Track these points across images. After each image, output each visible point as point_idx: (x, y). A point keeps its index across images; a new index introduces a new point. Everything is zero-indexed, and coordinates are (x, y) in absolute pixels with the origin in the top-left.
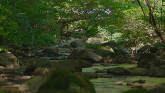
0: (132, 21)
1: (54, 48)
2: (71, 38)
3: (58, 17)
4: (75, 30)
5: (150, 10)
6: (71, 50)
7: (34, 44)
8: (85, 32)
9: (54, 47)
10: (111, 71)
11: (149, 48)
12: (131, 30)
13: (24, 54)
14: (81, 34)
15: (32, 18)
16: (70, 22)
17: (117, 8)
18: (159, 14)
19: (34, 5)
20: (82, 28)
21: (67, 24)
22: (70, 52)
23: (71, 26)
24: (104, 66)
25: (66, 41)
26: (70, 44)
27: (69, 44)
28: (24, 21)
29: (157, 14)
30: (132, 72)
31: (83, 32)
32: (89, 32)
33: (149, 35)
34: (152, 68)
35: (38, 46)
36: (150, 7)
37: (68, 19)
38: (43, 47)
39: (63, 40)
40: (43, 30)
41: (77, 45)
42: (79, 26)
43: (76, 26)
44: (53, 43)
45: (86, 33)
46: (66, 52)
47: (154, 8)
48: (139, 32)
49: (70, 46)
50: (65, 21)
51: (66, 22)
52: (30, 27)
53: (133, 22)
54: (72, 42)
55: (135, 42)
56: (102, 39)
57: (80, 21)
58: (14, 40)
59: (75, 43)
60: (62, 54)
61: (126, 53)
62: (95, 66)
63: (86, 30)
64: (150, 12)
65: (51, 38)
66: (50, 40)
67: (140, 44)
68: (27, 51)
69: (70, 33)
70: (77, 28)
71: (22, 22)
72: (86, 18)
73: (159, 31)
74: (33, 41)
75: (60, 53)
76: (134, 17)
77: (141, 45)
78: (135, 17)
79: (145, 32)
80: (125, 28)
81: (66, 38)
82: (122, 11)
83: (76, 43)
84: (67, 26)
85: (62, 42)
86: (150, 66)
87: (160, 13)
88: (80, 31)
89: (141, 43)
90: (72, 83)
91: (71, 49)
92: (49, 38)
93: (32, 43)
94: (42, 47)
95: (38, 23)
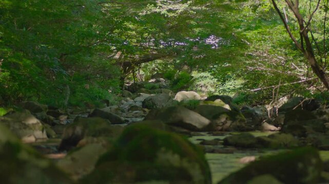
0: (265, 52)
1: (111, 111)
2: (141, 94)
3: (115, 55)
4: (147, 79)
5: (302, 26)
6: (145, 114)
7: (70, 104)
8: (169, 82)
9: (110, 108)
10: (230, 141)
11: (301, 103)
12: (262, 71)
13: (52, 121)
14: (160, 88)
15: (65, 55)
16: (138, 63)
17: (234, 29)
18: (318, 36)
19: (68, 29)
20: (161, 75)
21: (134, 68)
22: (143, 116)
23: (141, 72)
24: (214, 135)
25: (133, 99)
26: (141, 104)
27: (139, 104)
28: (49, 58)
29: (316, 36)
30: (274, 141)
31: (164, 84)
32: (176, 83)
33: (300, 79)
34: (311, 136)
35: (79, 108)
36: (300, 21)
37: (133, 58)
38: (89, 110)
39: (126, 97)
40: (87, 78)
41: (155, 104)
42: (156, 73)
43: (150, 73)
44: (107, 102)
45: (170, 84)
46: (136, 117)
47: (309, 24)
48: (278, 76)
49: (141, 107)
50: (129, 62)
51: (131, 65)
52: (62, 70)
53: (265, 55)
54: (145, 100)
55: (274, 92)
56: (204, 94)
57: (159, 61)
58: (31, 95)
59: (150, 101)
60: (129, 119)
61: (256, 114)
62: (198, 135)
63: (170, 80)
64: (301, 31)
65: (102, 94)
66: (100, 97)
67: (281, 99)
68: (57, 115)
69: (139, 85)
70: (153, 77)
71: (45, 60)
72: (170, 55)
73: (321, 69)
74: (68, 98)
75: (123, 119)
76: (268, 46)
77: (284, 100)
78: (270, 45)
79: (290, 73)
80: (250, 68)
81: (131, 94)
82: (245, 33)
83: (152, 102)
84: (133, 72)
85: (125, 102)
86: (306, 133)
87: (322, 34)
88: (158, 81)
89: (283, 96)
90: (163, 149)
91: (144, 111)
92: (99, 93)
93: (66, 103)
94: (86, 109)
95: (77, 64)
